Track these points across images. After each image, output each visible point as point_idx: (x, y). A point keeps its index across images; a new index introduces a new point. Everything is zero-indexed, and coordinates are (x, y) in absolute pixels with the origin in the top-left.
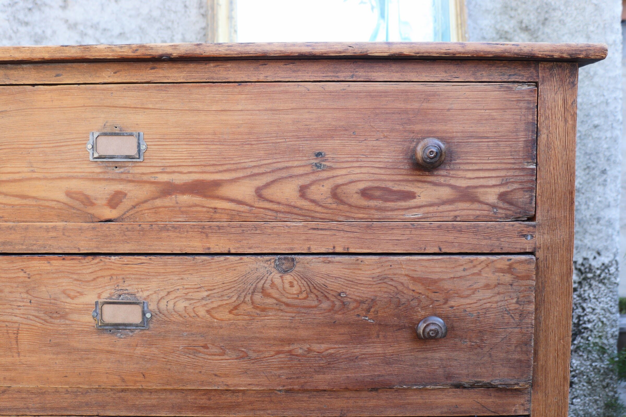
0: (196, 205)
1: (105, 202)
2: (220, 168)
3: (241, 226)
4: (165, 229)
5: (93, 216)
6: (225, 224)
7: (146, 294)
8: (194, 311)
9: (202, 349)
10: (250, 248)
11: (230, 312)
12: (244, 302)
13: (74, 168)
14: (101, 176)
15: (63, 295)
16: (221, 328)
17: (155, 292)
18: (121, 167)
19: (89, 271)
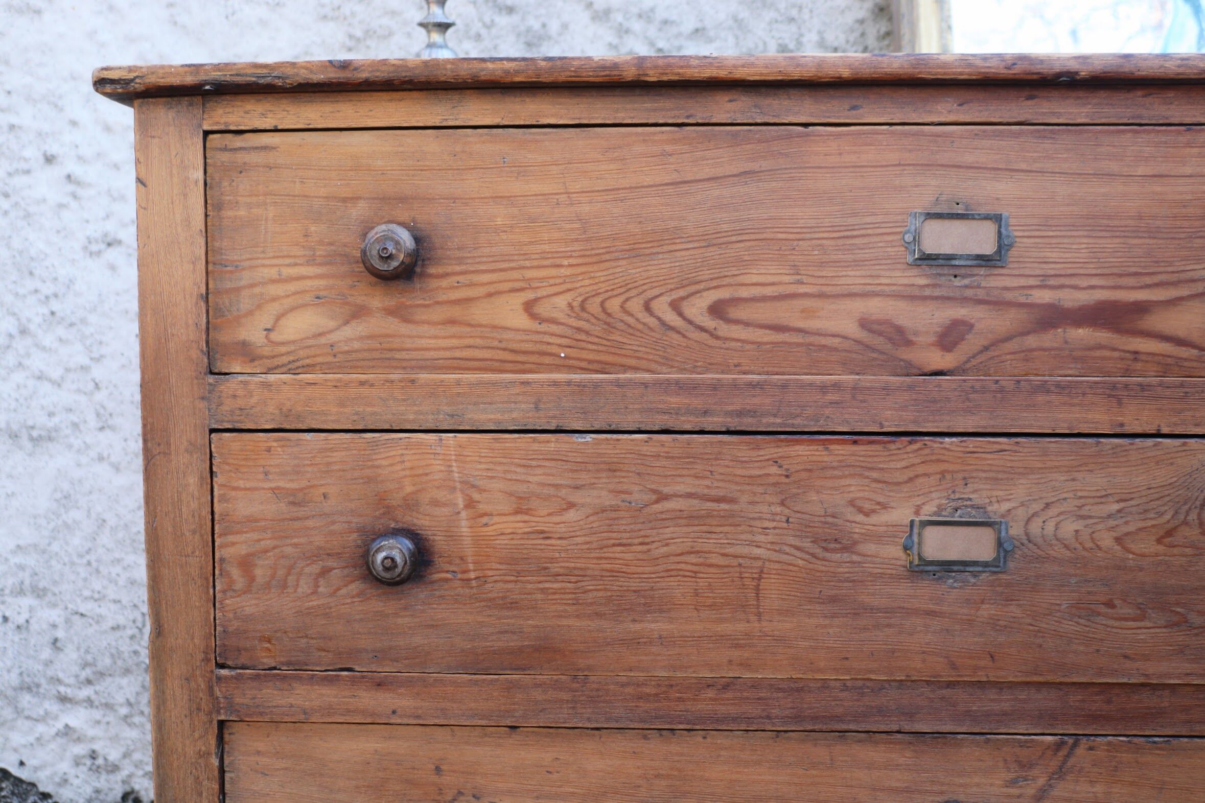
0: (1101, 347)
1: (932, 339)
2: (1148, 280)
3: (1182, 385)
4: (1043, 388)
5: (909, 364)
6: (1155, 380)
7: (1005, 506)
8: (1092, 539)
9: (1103, 609)
10: (1197, 425)
11: (1159, 541)
12: (1185, 523)
13: (878, 276)
14: (928, 292)
15: (851, 509)
16: (1141, 569)
17: (1022, 504)
18: (964, 277)
19: (900, 465)
